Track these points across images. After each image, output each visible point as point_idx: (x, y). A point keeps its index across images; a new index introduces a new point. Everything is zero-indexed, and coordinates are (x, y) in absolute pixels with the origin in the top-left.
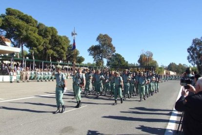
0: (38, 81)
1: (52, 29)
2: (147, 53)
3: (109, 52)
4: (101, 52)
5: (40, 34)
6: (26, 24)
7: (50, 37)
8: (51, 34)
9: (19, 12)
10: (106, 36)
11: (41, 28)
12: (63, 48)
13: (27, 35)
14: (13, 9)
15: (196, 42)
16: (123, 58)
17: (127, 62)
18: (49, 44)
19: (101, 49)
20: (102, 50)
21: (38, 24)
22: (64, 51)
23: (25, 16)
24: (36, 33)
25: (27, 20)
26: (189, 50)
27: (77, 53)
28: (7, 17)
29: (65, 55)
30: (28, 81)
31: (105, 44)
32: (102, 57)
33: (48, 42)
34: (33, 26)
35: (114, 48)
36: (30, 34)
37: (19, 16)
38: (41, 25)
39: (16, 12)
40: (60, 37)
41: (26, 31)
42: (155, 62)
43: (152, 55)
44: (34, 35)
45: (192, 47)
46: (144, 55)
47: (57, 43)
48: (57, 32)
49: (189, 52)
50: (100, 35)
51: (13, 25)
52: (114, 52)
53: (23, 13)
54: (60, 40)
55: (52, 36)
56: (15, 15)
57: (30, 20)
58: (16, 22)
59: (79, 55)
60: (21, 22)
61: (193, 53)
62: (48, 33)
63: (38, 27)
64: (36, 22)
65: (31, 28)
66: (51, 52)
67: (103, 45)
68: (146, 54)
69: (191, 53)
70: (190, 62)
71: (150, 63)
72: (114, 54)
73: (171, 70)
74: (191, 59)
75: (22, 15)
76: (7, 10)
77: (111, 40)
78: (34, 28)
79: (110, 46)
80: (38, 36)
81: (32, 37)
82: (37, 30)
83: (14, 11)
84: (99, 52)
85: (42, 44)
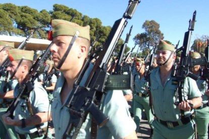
1: (97, 20)
2: (202, 37)
3: (156, 39)
4: (148, 40)
7: (95, 29)
8: (96, 25)
9: (65, 7)
10: (152, 22)
11: (85, 20)
18: (94, 35)
19: (148, 36)
20: (149, 38)
21: (83, 16)
23: (70, 10)
25: (72, 13)
28: (55, 13)
31: (151, 31)
32: (148, 45)
33: (93, 33)
34: (78, 19)
35: (162, 35)
37: (65, 11)
38: (85, 17)
39: (62, 7)
40: (104, 28)
46: (199, 40)
47: (102, 34)
48: (101, 23)
50: (146, 21)
53: (68, 8)
54: (105, 31)
55: (97, 27)
56: (61, 10)
57: (76, 13)
58: (63, 16)
60: (67, 17)
62: (92, 25)
63: (83, 20)
64: (81, 14)
65: (76, 21)
66: (96, 43)
67: (150, 33)
68: (201, 39)
75: (67, 9)
76: (54, 6)
77: (158, 26)
78: (79, 21)
79: (158, 33)
82: (82, 23)
83: (60, 6)
84: (145, 40)
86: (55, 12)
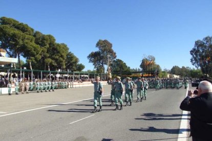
0: (38, 92)
1: (50, 36)
2: (149, 57)
3: (110, 58)
4: (102, 58)
5: (37, 43)
6: (22, 33)
7: (48, 46)
8: (49, 42)
9: (14, 21)
10: (105, 41)
11: (38, 36)
12: (62, 56)
13: (24, 45)
14: (8, 18)
15: (199, 44)
16: (125, 63)
17: (129, 67)
18: (47, 52)
19: (102, 55)
20: (103, 57)
21: (35, 32)
22: (64, 59)
23: (20, 24)
24: (33, 42)
25: (23, 28)
26: (192, 52)
27: (77, 60)
29: (64, 64)
30: (27, 93)
31: (105, 50)
32: (102, 64)
33: (46, 50)
34: (30, 35)
35: (115, 54)
36: (27, 43)
37: (14, 25)
38: (37, 33)
40: (58, 45)
41: (22, 40)
42: (158, 66)
43: (154, 59)
44: (31, 44)
45: (194, 49)
46: (146, 59)
47: (55, 52)
48: (55, 40)
49: (192, 54)
50: (100, 40)
51: (9, 35)
52: (115, 58)
53: (18, 22)
54: (58, 48)
55: (50, 44)
56: (10, 24)
57: (27, 28)
58: (12, 31)
59: (79, 63)
60: (17, 32)
61: (196, 55)
62: (45, 41)
63: (35, 36)
64: (32, 30)
65: (27, 36)
66: (49, 60)
67: (103, 51)
68: (148, 59)
69: (195, 56)
70: (193, 65)
71: (152, 67)
72: (115, 59)
73: (174, 74)
74: (194, 62)
75: (17, 24)
76: (1, 19)
77: (111, 45)
79: (111, 52)
80: (35, 45)
81: (29, 46)
82: (34, 39)
83: (9, 19)
84: (99, 58)
85: (40, 53)
86: (2, 25)
